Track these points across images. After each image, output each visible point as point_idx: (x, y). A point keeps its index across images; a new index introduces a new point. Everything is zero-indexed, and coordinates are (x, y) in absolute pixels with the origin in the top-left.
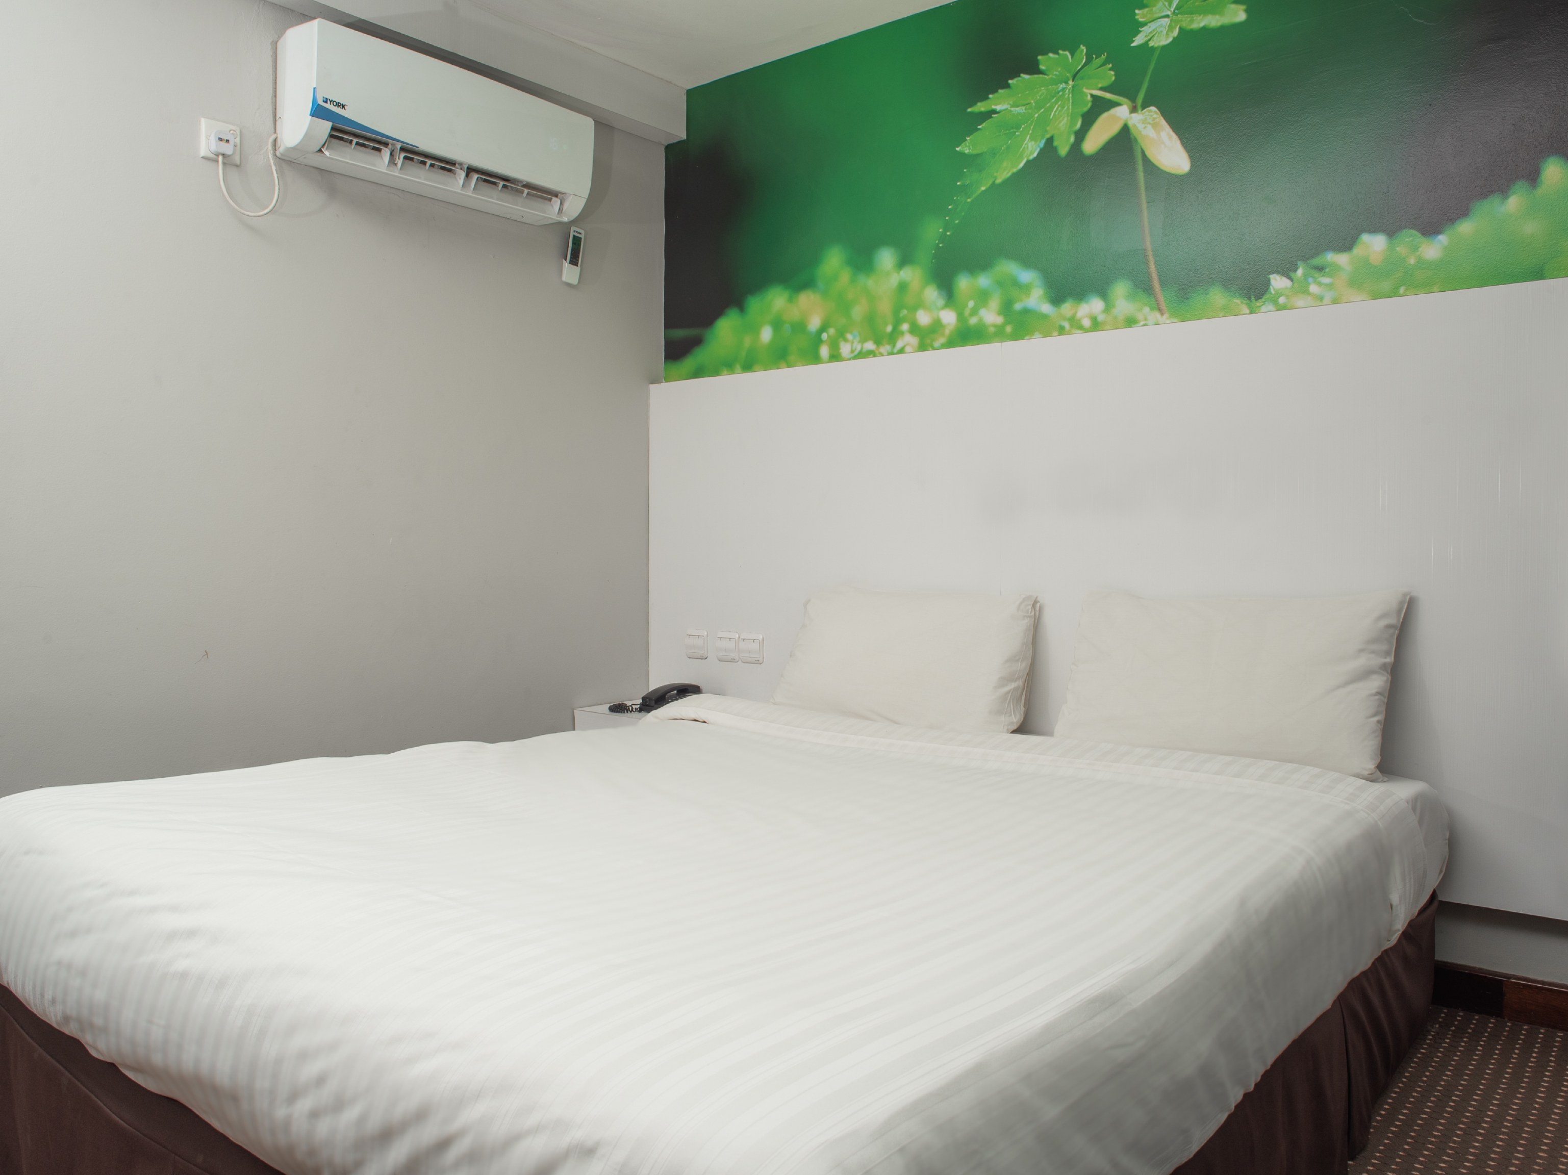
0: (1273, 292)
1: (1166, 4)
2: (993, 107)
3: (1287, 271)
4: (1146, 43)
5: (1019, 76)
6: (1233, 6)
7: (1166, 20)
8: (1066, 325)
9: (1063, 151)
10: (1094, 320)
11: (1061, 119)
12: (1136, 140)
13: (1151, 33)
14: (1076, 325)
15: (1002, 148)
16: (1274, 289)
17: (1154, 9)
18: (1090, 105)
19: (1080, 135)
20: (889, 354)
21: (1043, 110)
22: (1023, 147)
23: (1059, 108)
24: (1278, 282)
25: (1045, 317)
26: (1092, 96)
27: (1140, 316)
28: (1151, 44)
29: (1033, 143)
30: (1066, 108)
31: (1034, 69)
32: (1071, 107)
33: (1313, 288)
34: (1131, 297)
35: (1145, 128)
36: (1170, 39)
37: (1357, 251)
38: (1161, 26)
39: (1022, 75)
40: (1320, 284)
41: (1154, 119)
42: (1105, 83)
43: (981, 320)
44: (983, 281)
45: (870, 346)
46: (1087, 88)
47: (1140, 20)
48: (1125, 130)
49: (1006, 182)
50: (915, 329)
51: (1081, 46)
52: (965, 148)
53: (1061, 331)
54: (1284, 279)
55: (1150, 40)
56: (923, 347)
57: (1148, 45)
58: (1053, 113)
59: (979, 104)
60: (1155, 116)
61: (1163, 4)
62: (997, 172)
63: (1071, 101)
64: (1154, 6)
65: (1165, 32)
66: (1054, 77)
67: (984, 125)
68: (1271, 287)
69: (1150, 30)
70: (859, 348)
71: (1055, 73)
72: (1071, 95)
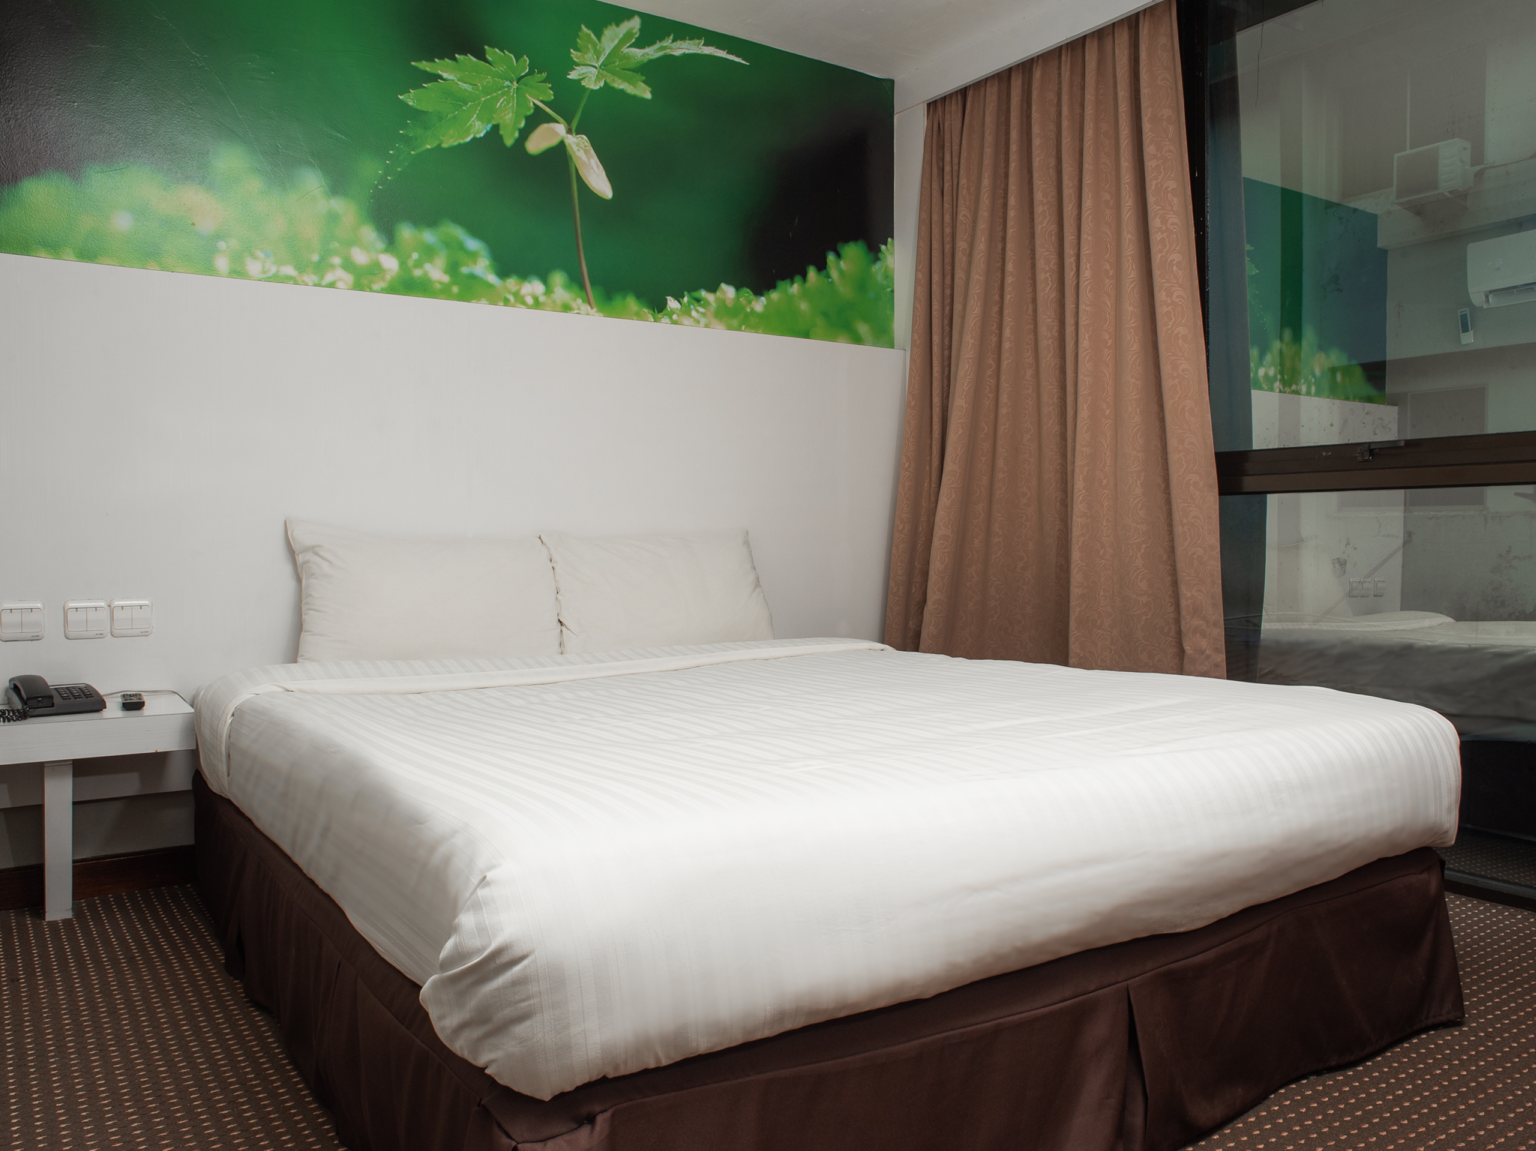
0: (669, 310)
1: (595, 57)
2: (440, 72)
3: (678, 297)
4: (579, 81)
5: (466, 55)
6: (643, 85)
7: (595, 70)
8: (512, 298)
9: (509, 142)
10: (536, 299)
11: (507, 112)
12: (571, 158)
13: (583, 74)
14: (520, 300)
15: (449, 116)
16: (670, 308)
17: (586, 56)
18: (532, 111)
19: (525, 134)
20: (315, 285)
21: (489, 97)
22: (470, 122)
23: (505, 102)
24: (672, 303)
25: (490, 286)
26: (534, 104)
27: (574, 305)
28: (583, 83)
29: (480, 123)
30: (511, 104)
31: (481, 56)
32: (515, 105)
33: (694, 313)
34: (567, 287)
35: (578, 150)
36: (597, 88)
37: (718, 293)
38: (591, 72)
39: (469, 55)
40: (697, 311)
41: (585, 146)
42: (546, 99)
43: (426, 274)
44: (428, 236)
45: (289, 270)
46: (530, 95)
47: (575, 59)
48: (562, 145)
49: (452, 149)
50: (349, 265)
51: (525, 56)
52: (409, 100)
53: (507, 302)
54: (676, 302)
55: (582, 79)
56: (358, 286)
57: (581, 83)
58: (499, 104)
59: (424, 62)
60: (586, 144)
61: (593, 56)
62: (443, 136)
63: (515, 100)
64: (586, 54)
65: (594, 79)
66: (500, 72)
67: (429, 85)
68: (668, 306)
69: (582, 72)
70: (274, 270)
71: (501, 68)
72: (515, 95)
